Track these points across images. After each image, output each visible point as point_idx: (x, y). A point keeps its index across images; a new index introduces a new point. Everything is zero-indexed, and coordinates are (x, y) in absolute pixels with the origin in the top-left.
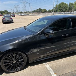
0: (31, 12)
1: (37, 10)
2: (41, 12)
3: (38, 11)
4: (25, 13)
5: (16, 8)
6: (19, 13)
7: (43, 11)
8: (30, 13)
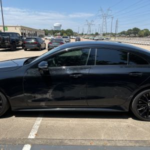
0: (116, 34)
1: (130, 30)
2: (137, 35)
3: (131, 33)
4: (104, 35)
5: (89, 25)
7: (143, 33)
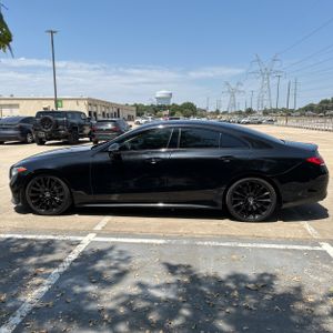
0: (292, 111)
1: (325, 101)
3: (327, 109)
4: (266, 113)
6: (240, 113)
8: (288, 113)
